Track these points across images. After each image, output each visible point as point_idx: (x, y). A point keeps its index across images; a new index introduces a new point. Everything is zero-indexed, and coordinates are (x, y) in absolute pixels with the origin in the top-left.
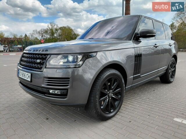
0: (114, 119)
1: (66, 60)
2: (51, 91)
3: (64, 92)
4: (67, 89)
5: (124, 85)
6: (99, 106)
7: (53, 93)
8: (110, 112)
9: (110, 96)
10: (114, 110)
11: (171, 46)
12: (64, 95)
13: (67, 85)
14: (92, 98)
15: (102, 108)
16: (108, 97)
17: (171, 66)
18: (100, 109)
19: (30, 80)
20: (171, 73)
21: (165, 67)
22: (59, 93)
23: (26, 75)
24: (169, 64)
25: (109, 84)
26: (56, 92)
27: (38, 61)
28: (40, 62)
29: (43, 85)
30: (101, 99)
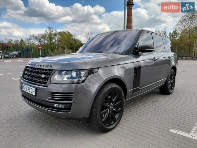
0: (114, 130)
1: (69, 76)
2: (55, 105)
3: (67, 106)
4: (71, 104)
5: (124, 98)
6: (100, 119)
7: (57, 106)
8: (111, 125)
9: (111, 109)
10: (115, 122)
11: (170, 58)
12: (68, 109)
13: (71, 100)
14: (94, 112)
15: (103, 120)
16: (108, 110)
17: (170, 77)
18: (101, 121)
19: (34, 94)
20: (170, 85)
21: (164, 79)
22: (63, 107)
23: (30, 89)
24: (168, 76)
25: (110, 97)
26: (60, 106)
27: (43, 76)
28: (45, 77)
29: (47, 100)
30: (102, 112)
